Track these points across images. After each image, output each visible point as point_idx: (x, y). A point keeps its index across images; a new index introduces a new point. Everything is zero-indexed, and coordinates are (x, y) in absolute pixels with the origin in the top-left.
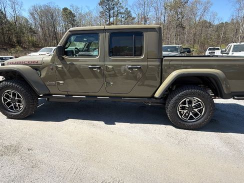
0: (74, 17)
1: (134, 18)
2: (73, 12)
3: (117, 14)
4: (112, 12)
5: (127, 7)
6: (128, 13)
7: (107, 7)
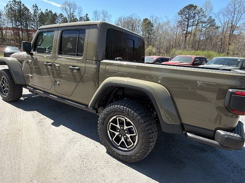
0: (152, 26)
1: (218, 28)
2: (152, 22)
3: (198, 23)
4: (192, 21)
5: (210, 15)
6: (211, 22)
7: (187, 16)
